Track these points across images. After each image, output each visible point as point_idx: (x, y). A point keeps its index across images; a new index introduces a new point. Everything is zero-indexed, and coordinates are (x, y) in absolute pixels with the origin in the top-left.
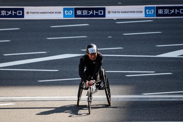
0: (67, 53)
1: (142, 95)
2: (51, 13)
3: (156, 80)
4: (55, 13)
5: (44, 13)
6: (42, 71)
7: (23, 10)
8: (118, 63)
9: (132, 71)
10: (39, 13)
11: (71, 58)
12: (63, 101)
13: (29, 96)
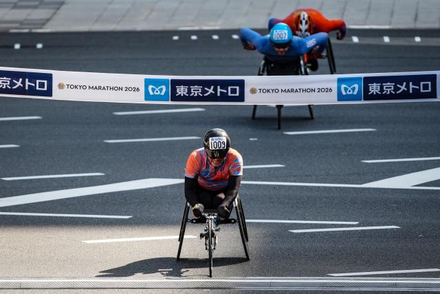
0: (153, 177)
1: (328, 276)
2: (116, 89)
3: (362, 243)
4: (124, 89)
5: (100, 88)
6: (92, 218)
7: (49, 78)
8: (272, 200)
9: (304, 219)
10: (88, 87)
11: (162, 187)
12: (142, 290)
13: (60, 278)
